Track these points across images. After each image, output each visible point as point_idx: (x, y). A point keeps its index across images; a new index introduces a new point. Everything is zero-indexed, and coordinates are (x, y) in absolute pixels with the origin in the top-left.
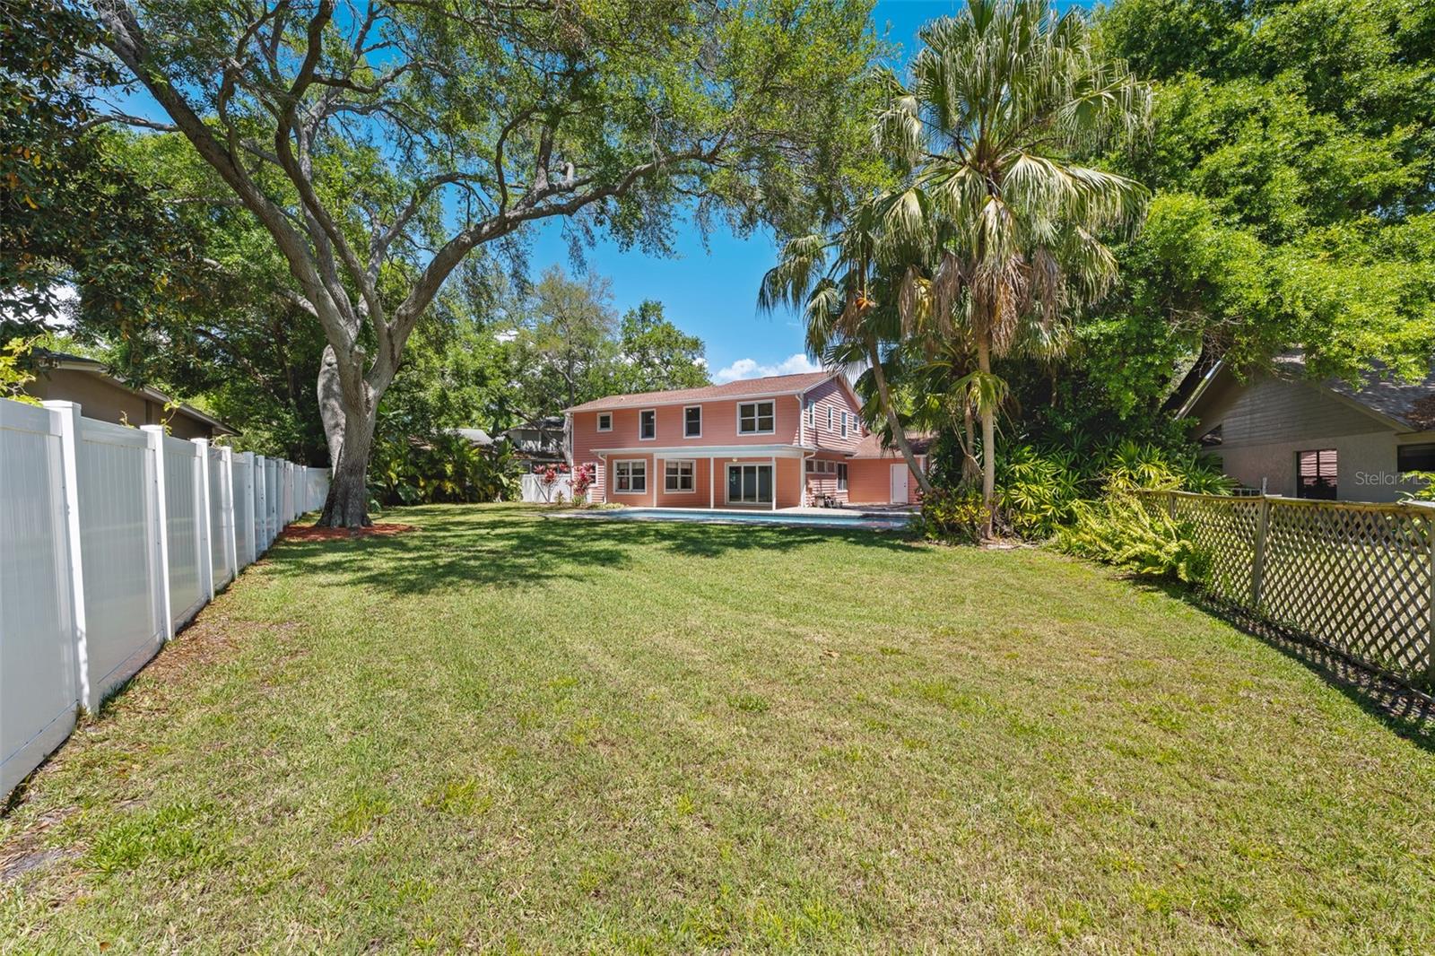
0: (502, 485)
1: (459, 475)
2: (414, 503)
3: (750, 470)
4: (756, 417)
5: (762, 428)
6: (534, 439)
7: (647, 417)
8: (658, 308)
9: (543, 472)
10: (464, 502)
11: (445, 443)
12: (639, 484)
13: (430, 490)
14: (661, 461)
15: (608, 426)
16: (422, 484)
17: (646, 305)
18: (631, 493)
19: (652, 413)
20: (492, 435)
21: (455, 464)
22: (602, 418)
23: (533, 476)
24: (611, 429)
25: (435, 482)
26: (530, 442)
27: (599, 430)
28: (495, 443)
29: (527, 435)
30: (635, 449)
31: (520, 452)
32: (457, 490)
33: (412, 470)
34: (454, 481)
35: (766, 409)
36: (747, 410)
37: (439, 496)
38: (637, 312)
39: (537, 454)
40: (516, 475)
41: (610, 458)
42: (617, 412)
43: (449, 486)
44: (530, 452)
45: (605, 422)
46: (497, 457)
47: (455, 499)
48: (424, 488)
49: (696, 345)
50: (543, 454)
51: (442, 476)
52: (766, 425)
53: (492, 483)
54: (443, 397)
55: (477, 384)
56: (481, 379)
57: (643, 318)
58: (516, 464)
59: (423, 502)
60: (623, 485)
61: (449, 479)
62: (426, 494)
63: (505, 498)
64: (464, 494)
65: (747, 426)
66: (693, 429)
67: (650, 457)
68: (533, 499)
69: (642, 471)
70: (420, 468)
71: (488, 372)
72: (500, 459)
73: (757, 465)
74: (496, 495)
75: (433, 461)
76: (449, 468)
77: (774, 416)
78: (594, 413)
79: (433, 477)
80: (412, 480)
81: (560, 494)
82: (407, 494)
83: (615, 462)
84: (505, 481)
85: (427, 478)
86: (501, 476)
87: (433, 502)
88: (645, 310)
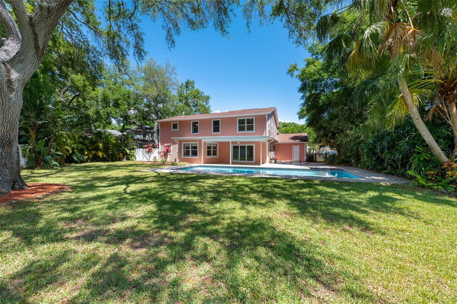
0: (127, 153)
1: (106, 149)
2: (82, 162)
3: (243, 148)
4: (246, 125)
5: (248, 130)
6: (140, 134)
7: (195, 124)
8: (193, 83)
9: (146, 148)
10: (108, 161)
11: (99, 135)
12: (195, 153)
13: (91, 156)
14: (205, 143)
15: (176, 128)
16: (86, 153)
17: (188, 81)
18: (191, 157)
19: (197, 123)
20: (122, 131)
21: (104, 144)
22: (174, 125)
23: (141, 149)
24: (178, 129)
25: (94, 152)
26: (138, 136)
27: (172, 129)
28: (123, 135)
29: (137, 132)
30: (191, 137)
31: (134, 140)
32: (105, 156)
33: (80, 146)
34: (103, 152)
35: (250, 121)
36: (242, 122)
37: (96, 159)
38: (184, 84)
39: (141, 140)
40: (133, 149)
41: (180, 142)
42: (180, 122)
43: (100, 154)
44: (138, 140)
45: (175, 126)
46: (124, 141)
47: (104, 160)
48: (87, 155)
49: (207, 98)
50: (144, 141)
51: (97, 149)
52: (250, 128)
53: (122, 153)
54: (98, 113)
55: (114, 106)
56: (117, 105)
57: (187, 87)
58: (133, 144)
59: (86, 161)
60: (187, 154)
61: (100, 150)
62: (88, 158)
63: (128, 159)
64: (108, 157)
65: (241, 129)
66: (216, 129)
67: (200, 141)
68: (141, 160)
69: (196, 148)
70: (85, 145)
71: (120, 102)
72: (126, 142)
73: (246, 145)
74: (124, 158)
75: (92, 142)
76: (101, 145)
77: (254, 124)
78: (170, 122)
79: (93, 150)
80: (81, 151)
81: (155, 158)
82: (78, 158)
83: (183, 143)
84: (128, 151)
85: (88, 150)
86: (126, 149)
87: (92, 161)
88: (187, 83)
